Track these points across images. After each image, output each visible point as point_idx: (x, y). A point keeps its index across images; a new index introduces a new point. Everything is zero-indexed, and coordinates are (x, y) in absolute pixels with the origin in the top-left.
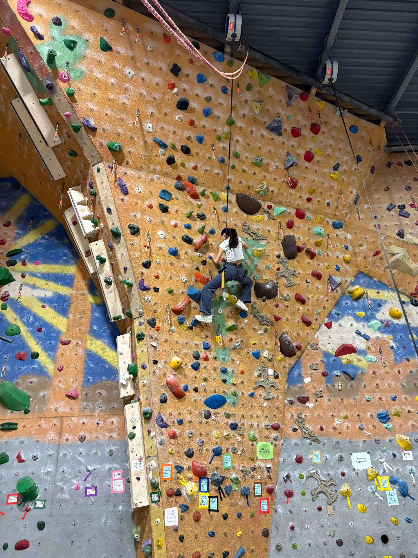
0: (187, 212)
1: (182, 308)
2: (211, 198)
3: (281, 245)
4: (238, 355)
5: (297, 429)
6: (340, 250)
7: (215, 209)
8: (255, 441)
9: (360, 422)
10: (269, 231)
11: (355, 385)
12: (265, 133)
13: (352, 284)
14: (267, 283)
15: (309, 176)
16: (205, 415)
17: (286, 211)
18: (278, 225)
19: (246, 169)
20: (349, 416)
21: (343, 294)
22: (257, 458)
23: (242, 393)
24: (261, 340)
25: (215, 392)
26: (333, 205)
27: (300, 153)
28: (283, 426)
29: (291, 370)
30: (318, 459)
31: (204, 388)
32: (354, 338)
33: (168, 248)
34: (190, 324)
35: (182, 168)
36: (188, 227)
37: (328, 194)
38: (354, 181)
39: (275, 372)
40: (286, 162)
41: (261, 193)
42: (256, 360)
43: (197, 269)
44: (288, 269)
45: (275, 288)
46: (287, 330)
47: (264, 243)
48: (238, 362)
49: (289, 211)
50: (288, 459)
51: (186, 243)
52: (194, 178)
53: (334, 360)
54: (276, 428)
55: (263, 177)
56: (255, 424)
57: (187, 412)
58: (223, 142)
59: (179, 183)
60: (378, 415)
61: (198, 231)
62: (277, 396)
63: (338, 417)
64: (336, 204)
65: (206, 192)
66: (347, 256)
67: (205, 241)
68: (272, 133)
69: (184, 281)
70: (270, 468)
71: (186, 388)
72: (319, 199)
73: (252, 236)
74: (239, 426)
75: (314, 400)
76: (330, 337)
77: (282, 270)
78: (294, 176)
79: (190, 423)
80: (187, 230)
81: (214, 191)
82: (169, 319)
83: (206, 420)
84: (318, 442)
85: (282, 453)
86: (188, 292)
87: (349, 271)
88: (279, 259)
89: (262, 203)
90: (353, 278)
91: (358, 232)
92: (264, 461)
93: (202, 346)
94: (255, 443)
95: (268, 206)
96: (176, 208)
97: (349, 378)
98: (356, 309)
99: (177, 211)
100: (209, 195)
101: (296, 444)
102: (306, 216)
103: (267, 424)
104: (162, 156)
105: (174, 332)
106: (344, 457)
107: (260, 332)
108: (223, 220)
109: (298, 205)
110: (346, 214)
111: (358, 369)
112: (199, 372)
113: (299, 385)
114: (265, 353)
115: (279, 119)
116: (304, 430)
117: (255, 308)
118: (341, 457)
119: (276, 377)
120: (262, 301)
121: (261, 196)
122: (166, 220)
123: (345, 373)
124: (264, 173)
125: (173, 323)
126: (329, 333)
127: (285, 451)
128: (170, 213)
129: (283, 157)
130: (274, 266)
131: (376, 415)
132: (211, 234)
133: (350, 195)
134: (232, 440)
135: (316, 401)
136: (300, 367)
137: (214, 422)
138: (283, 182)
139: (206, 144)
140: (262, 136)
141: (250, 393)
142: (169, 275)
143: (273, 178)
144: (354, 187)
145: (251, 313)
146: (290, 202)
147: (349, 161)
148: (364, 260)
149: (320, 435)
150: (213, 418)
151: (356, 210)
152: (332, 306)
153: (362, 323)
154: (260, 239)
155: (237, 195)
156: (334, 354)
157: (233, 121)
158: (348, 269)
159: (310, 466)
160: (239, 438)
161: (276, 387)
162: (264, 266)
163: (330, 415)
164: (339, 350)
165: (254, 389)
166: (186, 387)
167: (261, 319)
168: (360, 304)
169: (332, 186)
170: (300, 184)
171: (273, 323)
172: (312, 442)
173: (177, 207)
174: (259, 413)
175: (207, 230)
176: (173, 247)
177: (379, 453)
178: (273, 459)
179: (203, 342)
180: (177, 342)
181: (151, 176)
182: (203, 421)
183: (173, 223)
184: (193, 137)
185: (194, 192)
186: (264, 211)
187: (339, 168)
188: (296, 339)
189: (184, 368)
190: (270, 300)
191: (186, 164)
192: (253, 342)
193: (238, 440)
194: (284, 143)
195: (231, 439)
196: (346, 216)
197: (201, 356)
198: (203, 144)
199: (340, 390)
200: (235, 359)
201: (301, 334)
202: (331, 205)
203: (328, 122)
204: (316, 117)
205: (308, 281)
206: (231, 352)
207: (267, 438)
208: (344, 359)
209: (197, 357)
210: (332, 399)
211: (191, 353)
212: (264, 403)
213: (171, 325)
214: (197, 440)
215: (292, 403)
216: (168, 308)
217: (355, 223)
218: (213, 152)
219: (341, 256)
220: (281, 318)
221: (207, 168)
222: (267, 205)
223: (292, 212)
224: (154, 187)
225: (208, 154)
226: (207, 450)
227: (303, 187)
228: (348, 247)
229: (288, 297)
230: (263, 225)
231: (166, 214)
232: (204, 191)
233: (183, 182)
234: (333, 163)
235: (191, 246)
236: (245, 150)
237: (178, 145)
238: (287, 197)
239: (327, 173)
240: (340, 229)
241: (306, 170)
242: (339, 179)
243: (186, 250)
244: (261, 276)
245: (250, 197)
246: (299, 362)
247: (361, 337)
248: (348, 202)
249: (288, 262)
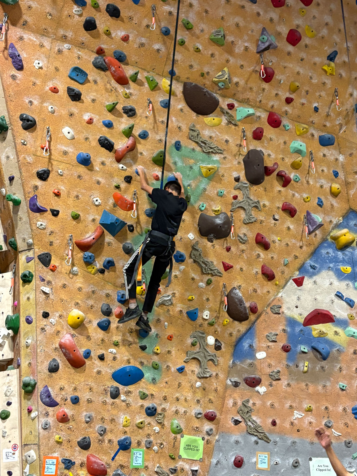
0: (109, 103)
1: (91, 241)
2: (146, 85)
3: (242, 162)
4: (166, 314)
5: (240, 422)
6: (327, 178)
7: (150, 102)
8: (179, 433)
9: (328, 417)
10: (227, 141)
11: (327, 367)
13: (338, 226)
14: (217, 216)
15: (291, 65)
16: (111, 393)
17: (253, 114)
18: (240, 133)
19: (200, 48)
20: (314, 408)
21: (324, 240)
22: (180, 457)
23: (168, 366)
24: (201, 295)
25: (129, 363)
26: (323, 111)
27: (281, 31)
28: (221, 415)
29: (239, 340)
30: (265, 463)
31: (113, 355)
32: (333, 302)
33: (77, 153)
34: (100, 265)
35: (105, 37)
36: (109, 125)
37: (317, 94)
39: (216, 340)
40: (260, 43)
41: (220, 84)
42: (192, 322)
43: (118, 187)
44: (249, 198)
45: (228, 223)
46: (239, 284)
47: (218, 159)
48: (166, 324)
49: (258, 114)
50: (224, 462)
51: (103, 149)
52: (122, 53)
53: (301, 330)
54: (211, 418)
55: (224, 62)
56: (182, 410)
57: (86, 387)
58: (169, 4)
59: (100, 59)
60: (353, 410)
61: (124, 133)
62: (217, 374)
63: (298, 409)
64: (327, 111)
65: (139, 76)
66: (336, 186)
67: (132, 148)
69: (97, 203)
70: (197, 471)
71: (88, 355)
72: (303, 101)
73: (201, 147)
74: (159, 410)
75: (267, 383)
76: (299, 299)
77: (240, 198)
78: (270, 64)
79: (88, 403)
80: (106, 129)
81: (151, 75)
82: (70, 256)
83: (112, 400)
84: (267, 440)
85: (215, 453)
86: (101, 220)
87: (336, 208)
88: (237, 183)
89: (220, 99)
90: (341, 218)
91: (354, 152)
92: (190, 462)
93: (115, 297)
94: (179, 436)
95: (228, 105)
96: (92, 95)
97: (319, 356)
98: (340, 262)
99: (93, 101)
100: (144, 80)
101: (237, 442)
102: (282, 124)
103: (198, 412)
104: (77, 17)
105: (76, 275)
106: (301, 463)
107: (201, 284)
108: (161, 120)
109: (273, 106)
110: (341, 125)
111: (334, 345)
112: (108, 333)
113: (249, 361)
114: (206, 314)
116: (249, 423)
117: (197, 250)
118: (296, 463)
119: (218, 348)
120: (209, 241)
121: (220, 89)
122: (77, 111)
123: (315, 349)
124: (226, 56)
125: (76, 262)
126: (299, 293)
127: (220, 450)
128: (83, 102)
129: (257, 34)
130: (229, 193)
131: (351, 409)
132: (142, 138)
133: (349, 98)
134: (147, 430)
135: (271, 385)
136: (252, 338)
137: (124, 404)
138: (253, 71)
139: (143, 5)
140: (228, 1)
141: (179, 366)
142: (75, 193)
143: (239, 65)
145: (190, 257)
146: (260, 101)
147: (351, 49)
149: (271, 432)
150: (122, 398)
151: (355, 121)
152: (307, 256)
153: (347, 282)
154: (212, 152)
155: (185, 85)
156: (302, 322)
158: (335, 204)
159: (253, 472)
160: (157, 429)
161: (216, 362)
162: (216, 192)
163: (287, 405)
164: (310, 317)
165: (185, 362)
166: (88, 353)
167: (203, 265)
168: (346, 255)
169: (324, 83)
170: (278, 76)
171: (220, 273)
172: (259, 441)
173: (95, 94)
174: (189, 396)
175: (136, 132)
176: (84, 152)
177: (349, 459)
178: (202, 460)
179: (118, 293)
180: (80, 289)
181: (59, 45)
182: (107, 401)
183: (86, 117)
185: (122, 75)
186: (223, 112)
187: (336, 59)
188: (250, 297)
189: (87, 326)
190: (219, 241)
191: (112, 32)
192: (190, 298)
193: (155, 430)
194: (258, 14)
195: (146, 428)
196: (341, 129)
197: (114, 311)
198: (139, 4)
199: (305, 372)
200: (162, 319)
201: (259, 291)
202: (320, 110)
205: (277, 217)
206: (156, 308)
207: (197, 431)
208: (315, 330)
209: (108, 313)
210: (293, 383)
211: (99, 306)
212: (196, 382)
213: (73, 265)
214: (97, 427)
215: (236, 385)
216: (71, 240)
217: (351, 140)
218: (153, 18)
219: (327, 186)
220: (232, 267)
221: (144, 40)
222: (227, 103)
223: (263, 116)
224: (62, 62)
225: (146, 20)
226: (110, 441)
227: (282, 82)
228: (338, 173)
229: (245, 239)
230: (220, 133)
231: (78, 103)
232: (136, 74)
233: (107, 58)
234: (329, 51)
235: (112, 153)
236: (202, 19)
237: (103, 3)
238: (258, 93)
239: (318, 63)
240: (329, 146)
241: (288, 57)
242: (334, 74)
243: (104, 159)
244: (210, 206)
245: (203, 89)
246: (251, 330)
247: (342, 302)
248: (344, 108)
249: (250, 189)
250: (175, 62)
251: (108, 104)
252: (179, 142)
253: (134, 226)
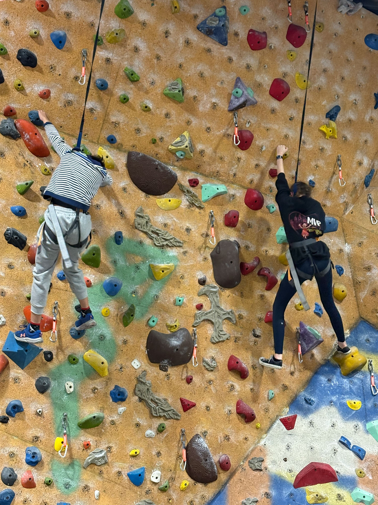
0: (21, 183)
3: (210, 258)
4: (98, 478)
10: (188, 230)
12: (194, 37)
14: (173, 335)
15: (276, 127)
17: (225, 193)
18: (207, 218)
19: (151, 106)
21: (325, 362)
24: (148, 448)
26: (321, 186)
27: (262, 81)
32: (335, 451)
34: (3, 411)
35: (17, 93)
36: (21, 213)
37: (313, 164)
38: (366, 141)
40: (232, 98)
41: (178, 154)
42: (136, 488)
44: (218, 307)
45: (189, 344)
46: (204, 430)
47: (175, 254)
48: (97, 492)
49: (232, 192)
51: (11, 246)
53: (291, 494)
55: (184, 124)
58: (106, 49)
59: (9, 124)
64: (327, 184)
66: (340, 288)
68: (208, 39)
72: (294, 173)
73: (151, 238)
76: (288, 447)
77: (206, 308)
78: (247, 126)
80: (16, 218)
86: (5, 347)
88: (202, 287)
89: (179, 174)
90: (348, 331)
91: (365, 241)
93: (23, 457)
95: (190, 181)
98: (347, 393)
102: (265, 205)
107: (149, 432)
108: (95, 203)
109: (252, 181)
110: (346, 205)
114: (155, 476)
115: (223, 13)
117: (144, 384)
120: (161, 369)
121: (178, 160)
124: (186, 116)
126: (288, 439)
129: (228, 87)
130: (190, 300)
133: (356, 169)
138: (224, 136)
139: (69, 50)
140: (187, 42)
143: (204, 127)
144: (366, 154)
145: (135, 394)
146: (235, 175)
147: (359, 103)
148: (372, 298)
151: (366, 198)
152: (301, 385)
153: (355, 423)
154: (167, 245)
155: (130, 155)
156: (293, 482)
157: (129, 10)
162: (172, 300)
164: (303, 474)
167: (153, 405)
168: (354, 384)
169: (322, 150)
170: (258, 141)
171: (177, 415)
179: (28, 450)
184: (43, 34)
185: (39, 144)
187: (338, 116)
188: (220, 447)
190: (175, 368)
191: (26, 86)
192: (133, 453)
194: (230, 60)
196: (346, 209)
197: (19, 477)
198: (64, 49)
200: (91, 485)
201: (232, 438)
202: (317, 185)
203: (322, 24)
204: (300, 12)
205: (258, 333)
206: (83, 470)
208: (310, 493)
209: (10, 480)
217: (361, 224)
218: (83, 69)
220: (194, 405)
221: (71, 97)
222: (188, 178)
223: (238, 195)
225: (73, 69)
227: (264, 149)
228: (342, 269)
229: (213, 364)
230: (178, 218)
233: (18, 122)
234: (327, 105)
235: (23, 251)
236: (152, 67)
237: (12, 48)
238: (231, 164)
239: (313, 123)
240: (330, 233)
241: (272, 116)
242: (336, 136)
243: (11, 260)
244: (164, 320)
245: (155, 161)
246: (221, 495)
247: (348, 451)
248: (350, 181)
249: (220, 294)
250: (116, 124)
251: (19, 184)
252: (120, 233)
253: (54, 353)
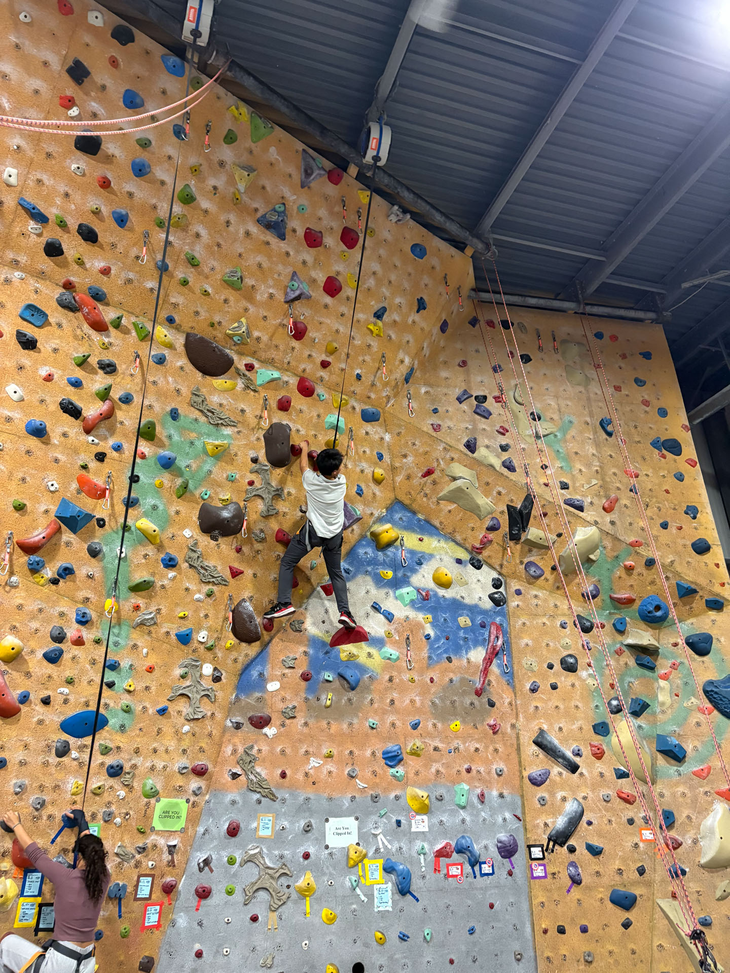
0: (78, 355)
1: (39, 541)
2: (134, 334)
3: (263, 439)
4: (146, 637)
5: (240, 775)
6: (369, 460)
7: (138, 356)
8: (154, 797)
9: (353, 764)
10: (243, 411)
11: (355, 699)
12: (254, 229)
13: (381, 520)
14: (225, 507)
15: (329, 321)
16: (57, 750)
17: (279, 379)
18: (261, 402)
19: (210, 290)
20: (335, 753)
21: (363, 537)
22: (153, 829)
23: (144, 708)
24: (197, 610)
25: (88, 706)
26: (367, 379)
27: (317, 277)
28: (215, 767)
29: (247, 668)
30: (268, 828)
31: (65, 697)
32: (368, 615)
33: (26, 420)
34: (54, 573)
35: (77, 267)
36: (77, 384)
37: (361, 358)
38: (408, 342)
39: (215, 669)
40: (289, 290)
41: (235, 339)
42: (183, 647)
43: (85, 467)
44: (269, 484)
45: (239, 516)
46: (250, 595)
47: (230, 433)
48: (145, 651)
49: (285, 378)
50: (214, 830)
51: (66, 416)
52: (100, 291)
53: (327, 653)
54: (200, 772)
55: (241, 310)
56: (160, 765)
57: (18, 744)
59: (68, 296)
60: (384, 753)
61: (97, 394)
62: (213, 714)
63: (315, 755)
64: (372, 379)
65: (124, 321)
66: (379, 472)
67: (108, 416)
68: (267, 232)
69: (52, 489)
70: (175, 846)
71: (24, 699)
72: (343, 366)
73: (207, 416)
74: (127, 768)
75: (278, 723)
76: (327, 612)
77: (257, 484)
79: (21, 766)
80: (72, 388)
81: (141, 321)
82: (7, 562)
83: (58, 759)
84: (273, 798)
85: (203, 818)
86: (57, 512)
87: (378, 498)
88: (254, 465)
89: (235, 358)
90: (384, 510)
91: (403, 432)
92: (167, 834)
93: (73, 616)
94: (153, 801)
95: (246, 365)
96: (55, 343)
97: (346, 685)
98: (381, 564)
99: (55, 350)
100: (131, 327)
101: (234, 802)
102: (316, 393)
103: (183, 766)
104: (35, 236)
105: (16, 587)
106: (314, 825)
107: (197, 596)
108: (152, 379)
109: (304, 370)
110: (388, 398)
111: (365, 671)
112: (59, 666)
113: (257, 695)
114: (202, 636)
115: (282, 209)
116: (252, 777)
117: (195, 551)
118: (308, 826)
119: (217, 679)
120: (212, 539)
121: (236, 344)
122: (30, 364)
123: (341, 676)
124: (244, 303)
125: (16, 569)
126: (327, 604)
127: (211, 815)
128: (39, 352)
129: (285, 279)
130: (242, 477)
131: (381, 752)
132: (123, 402)
133: (399, 366)
134: (107, 797)
135: (283, 725)
136: (264, 665)
137: (75, 763)
138: (280, 325)
139: (131, 230)
140: (248, 234)
141: (159, 707)
142: (21, 475)
143: (261, 315)
144: (408, 353)
145: (185, 561)
146: (289, 363)
147: (403, 306)
148: (407, 482)
149: (279, 787)
150: (73, 756)
151: (406, 393)
153: (386, 590)
154: (222, 424)
155: (188, 336)
156: (329, 642)
157: (192, 197)
158: (378, 493)
159: (251, 842)
160: (122, 793)
161: (213, 697)
162: (225, 476)
163: (303, 751)
164: (338, 635)
165: (168, 700)
166: (25, 696)
167: (203, 571)
168: (388, 556)
169: (369, 346)
170: (311, 334)
171: (225, 581)
172: (263, 799)
173: (57, 341)
174: (172, 744)
175: (116, 394)
176: (37, 420)
177: (375, 818)
178: (183, 831)
179: (78, 610)
180: (20, 607)
181: (6, 273)
182: (51, 761)
183: (44, 372)
184: (105, 211)
185: (98, 319)
186: (238, 373)
187: (385, 317)
189: (27, 658)
190: (225, 538)
191: (86, 261)
192: (181, 614)
193: (118, 796)
194: (288, 254)
195: (106, 794)
196: (388, 402)
197: (69, 635)
198: (126, 228)
199: (328, 707)
200: (139, 644)
202: (363, 378)
203: (374, 230)
204: (354, 217)
206: (133, 630)
207: (179, 791)
208: (344, 651)
209: (59, 638)
210: (311, 722)
211: (46, 630)
212: (183, 725)
213: (12, 573)
214: (32, 799)
215: (238, 726)
216: (9, 538)
217: (400, 416)
218: (145, 249)
219: (368, 471)
220: (242, 572)
221: (131, 275)
222: (244, 362)
223: (291, 382)
224: (10, 296)
225: (134, 249)
226: (50, 816)
227: (317, 341)
228: (382, 456)
229: (262, 536)
230: (233, 399)
231: (31, 352)
232: (118, 318)
233: (78, 295)
234: (376, 306)
235: (78, 421)
236: (212, 253)
237: (72, 221)
238: (285, 353)
239: (362, 320)
240: (373, 423)
241: (325, 310)
242: (382, 335)
243: (66, 429)
244: (217, 493)
245: (212, 343)
246: (263, 653)
247: (379, 615)
248: (393, 377)
249: (271, 472)
250: (175, 305)
251: (76, 355)
252: (177, 410)
253: (107, 520)
